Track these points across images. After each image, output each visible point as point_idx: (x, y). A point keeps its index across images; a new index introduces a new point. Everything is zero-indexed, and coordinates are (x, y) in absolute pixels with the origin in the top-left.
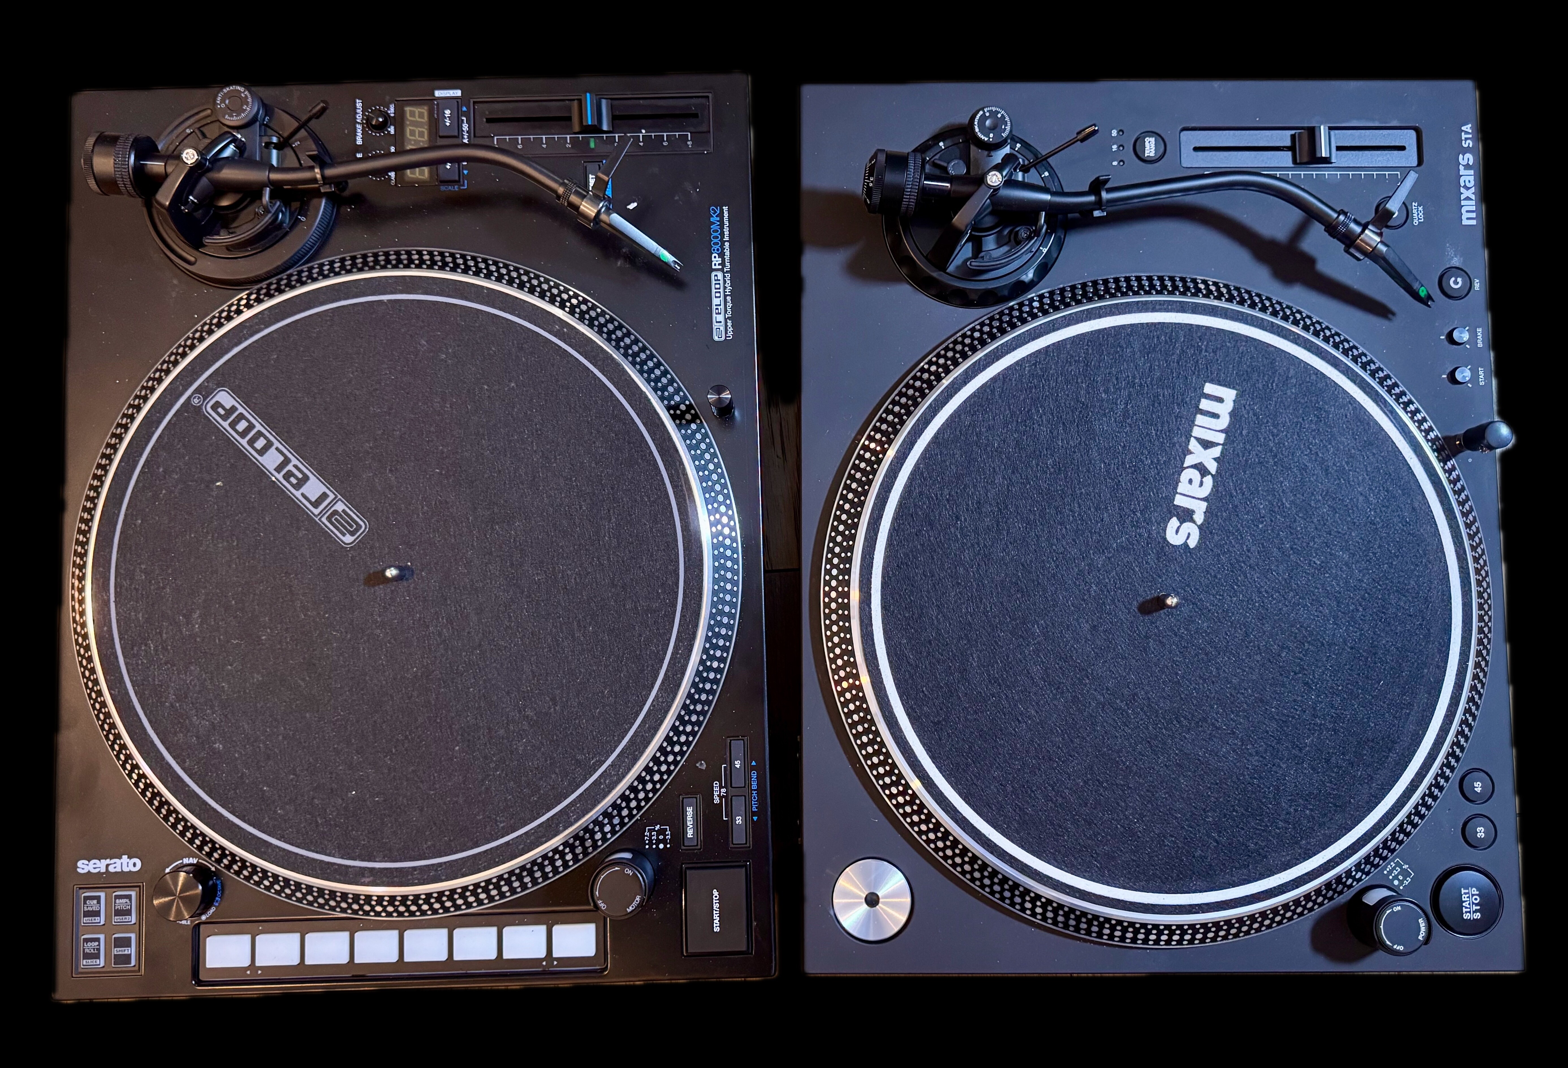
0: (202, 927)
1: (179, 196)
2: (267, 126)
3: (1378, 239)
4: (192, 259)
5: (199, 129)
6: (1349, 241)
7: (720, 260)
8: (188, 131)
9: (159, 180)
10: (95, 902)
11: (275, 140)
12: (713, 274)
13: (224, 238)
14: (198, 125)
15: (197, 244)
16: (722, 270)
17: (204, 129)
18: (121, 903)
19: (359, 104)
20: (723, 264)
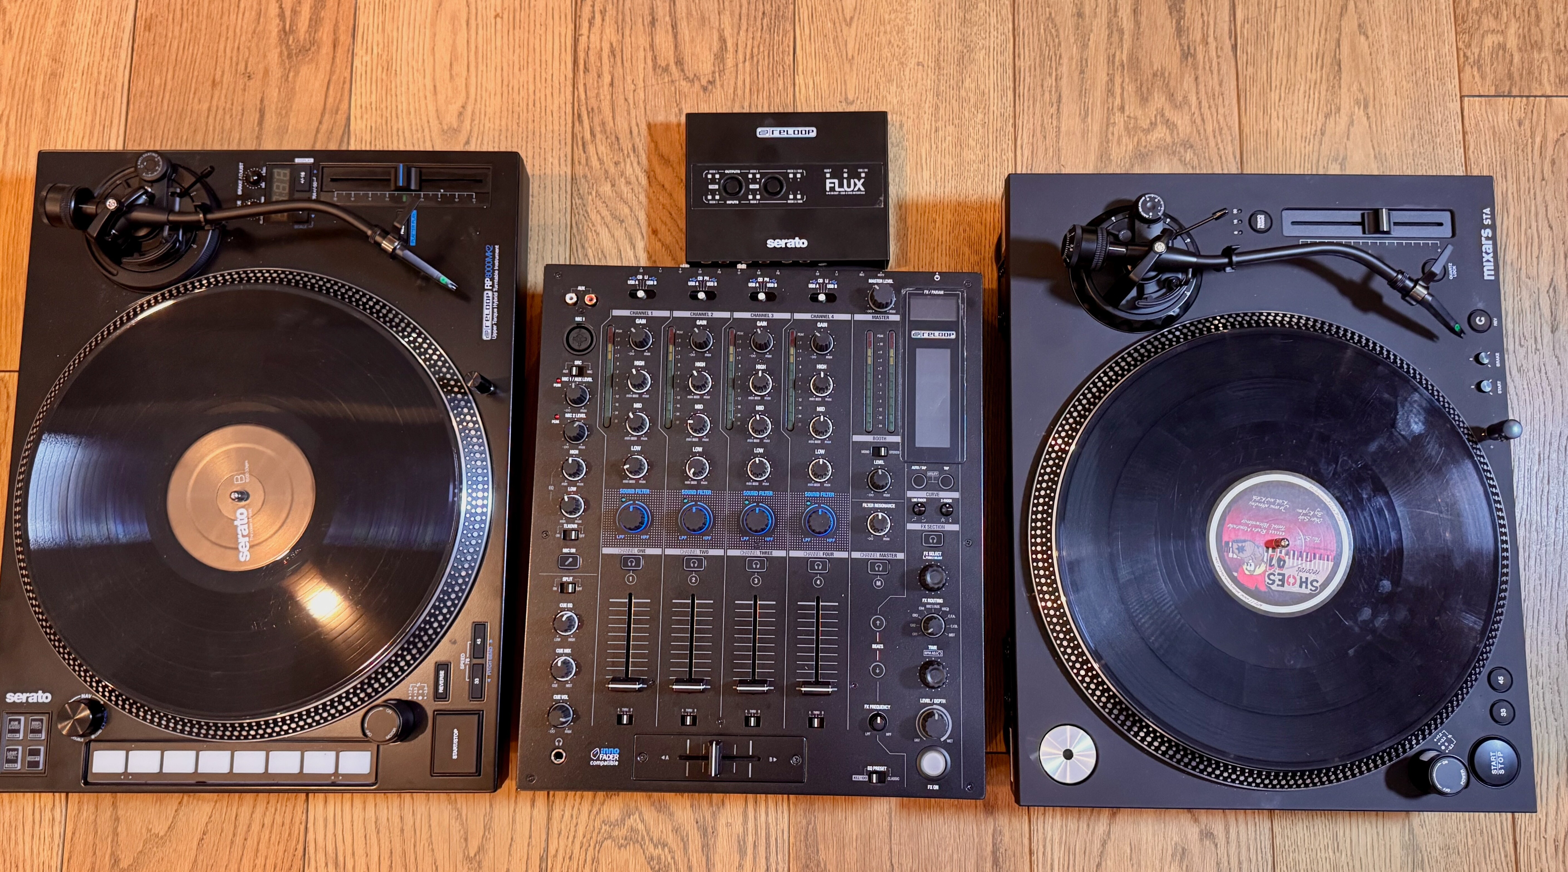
0: (92, 744)
1: (105, 230)
2: (174, 180)
3: (1426, 292)
4: (115, 272)
5: (126, 181)
6: (1406, 293)
7: (491, 283)
8: (118, 182)
9: (91, 217)
10: (17, 723)
11: (178, 190)
12: (486, 292)
13: (137, 259)
14: (124, 179)
15: (118, 263)
16: (492, 290)
17: (129, 181)
18: (36, 725)
19: (241, 166)
20: (493, 286)
